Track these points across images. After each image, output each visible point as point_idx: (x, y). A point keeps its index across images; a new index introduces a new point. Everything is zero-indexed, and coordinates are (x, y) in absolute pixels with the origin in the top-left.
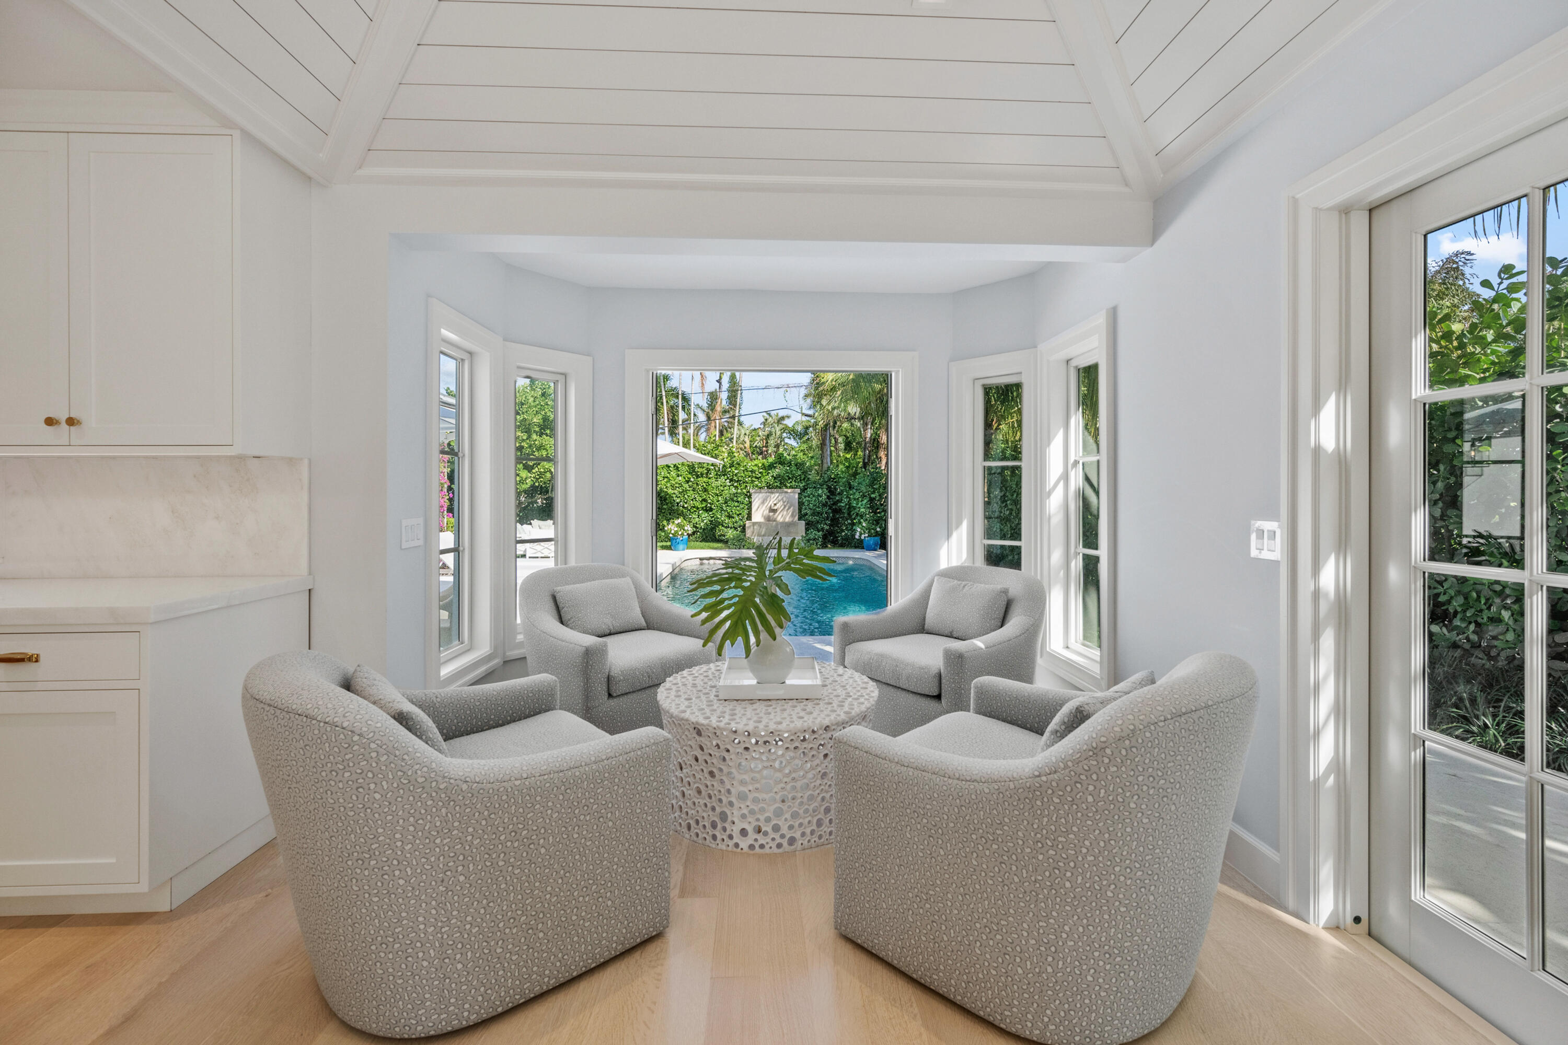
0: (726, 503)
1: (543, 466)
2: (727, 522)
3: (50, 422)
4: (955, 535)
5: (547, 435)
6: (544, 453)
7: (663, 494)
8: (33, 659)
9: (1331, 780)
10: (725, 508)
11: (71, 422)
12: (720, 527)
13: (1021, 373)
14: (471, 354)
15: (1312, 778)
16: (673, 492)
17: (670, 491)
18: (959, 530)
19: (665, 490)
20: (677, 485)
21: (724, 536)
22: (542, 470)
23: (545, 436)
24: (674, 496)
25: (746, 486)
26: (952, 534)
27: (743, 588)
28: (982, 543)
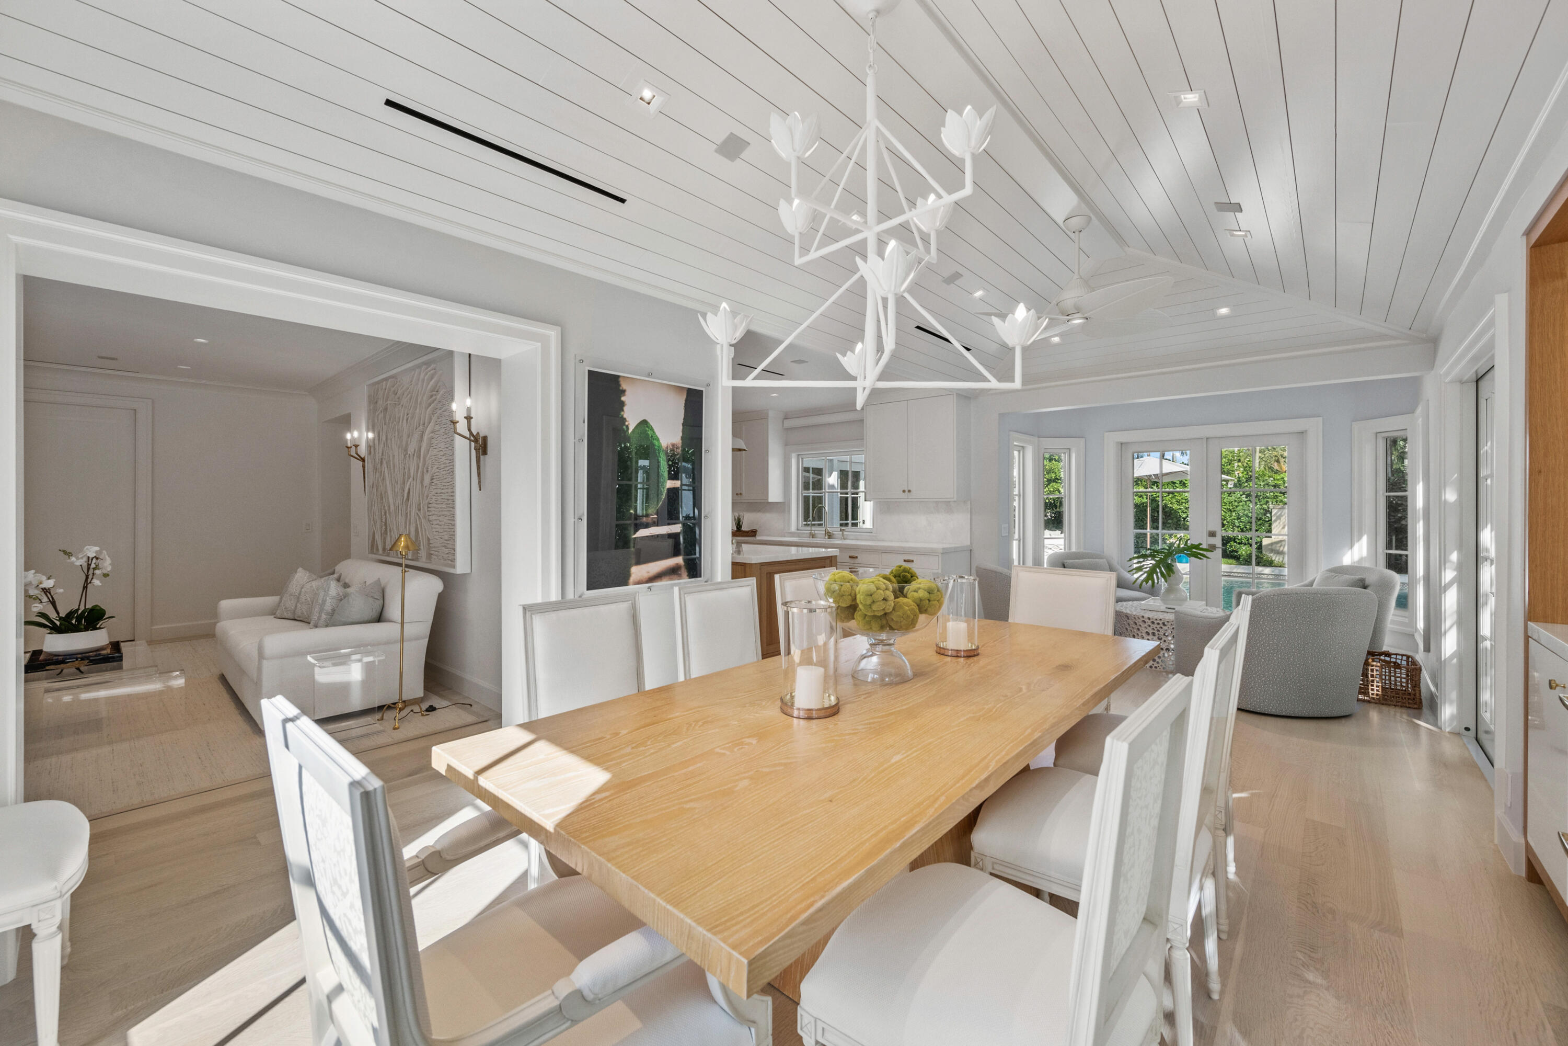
0: (1239, 518)
1: (1052, 486)
2: (1240, 537)
3: (904, 491)
4: (1356, 546)
5: (1056, 461)
6: (1053, 476)
7: (1167, 510)
8: (913, 561)
9: (1455, 661)
10: (1237, 524)
11: (909, 491)
12: (1232, 543)
13: (1406, 429)
14: (1023, 447)
15: (1443, 659)
16: (1178, 507)
17: (1175, 507)
18: (1360, 542)
19: (1170, 505)
20: (1184, 501)
21: (1237, 552)
22: (1052, 490)
23: (1054, 461)
24: (1180, 511)
25: (1267, 502)
26: (1354, 544)
27: (1155, 560)
28: (1382, 551)
